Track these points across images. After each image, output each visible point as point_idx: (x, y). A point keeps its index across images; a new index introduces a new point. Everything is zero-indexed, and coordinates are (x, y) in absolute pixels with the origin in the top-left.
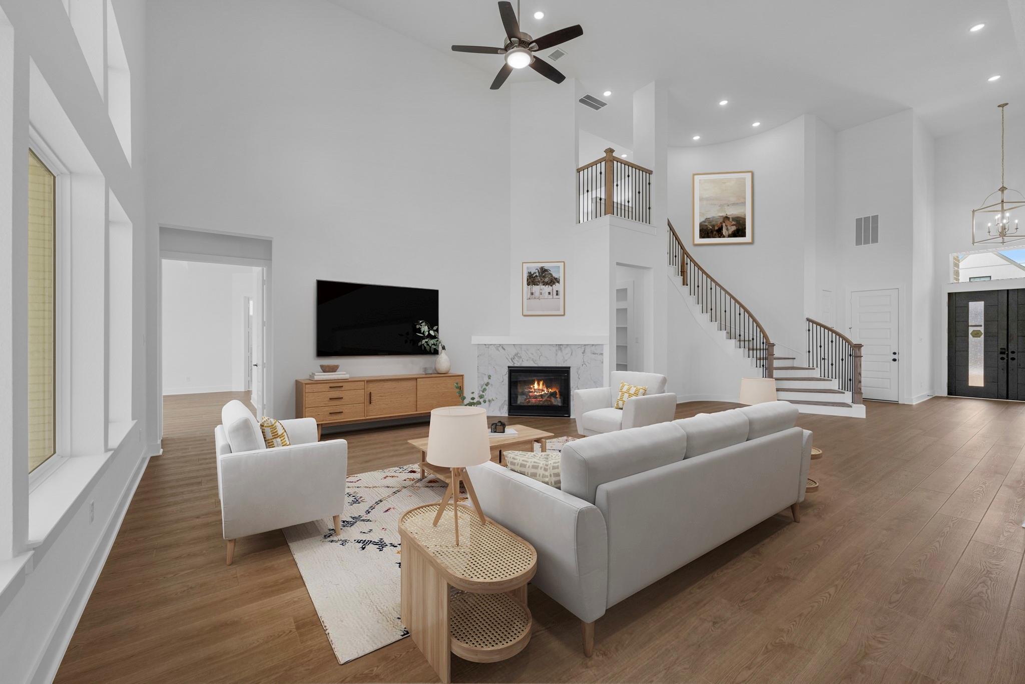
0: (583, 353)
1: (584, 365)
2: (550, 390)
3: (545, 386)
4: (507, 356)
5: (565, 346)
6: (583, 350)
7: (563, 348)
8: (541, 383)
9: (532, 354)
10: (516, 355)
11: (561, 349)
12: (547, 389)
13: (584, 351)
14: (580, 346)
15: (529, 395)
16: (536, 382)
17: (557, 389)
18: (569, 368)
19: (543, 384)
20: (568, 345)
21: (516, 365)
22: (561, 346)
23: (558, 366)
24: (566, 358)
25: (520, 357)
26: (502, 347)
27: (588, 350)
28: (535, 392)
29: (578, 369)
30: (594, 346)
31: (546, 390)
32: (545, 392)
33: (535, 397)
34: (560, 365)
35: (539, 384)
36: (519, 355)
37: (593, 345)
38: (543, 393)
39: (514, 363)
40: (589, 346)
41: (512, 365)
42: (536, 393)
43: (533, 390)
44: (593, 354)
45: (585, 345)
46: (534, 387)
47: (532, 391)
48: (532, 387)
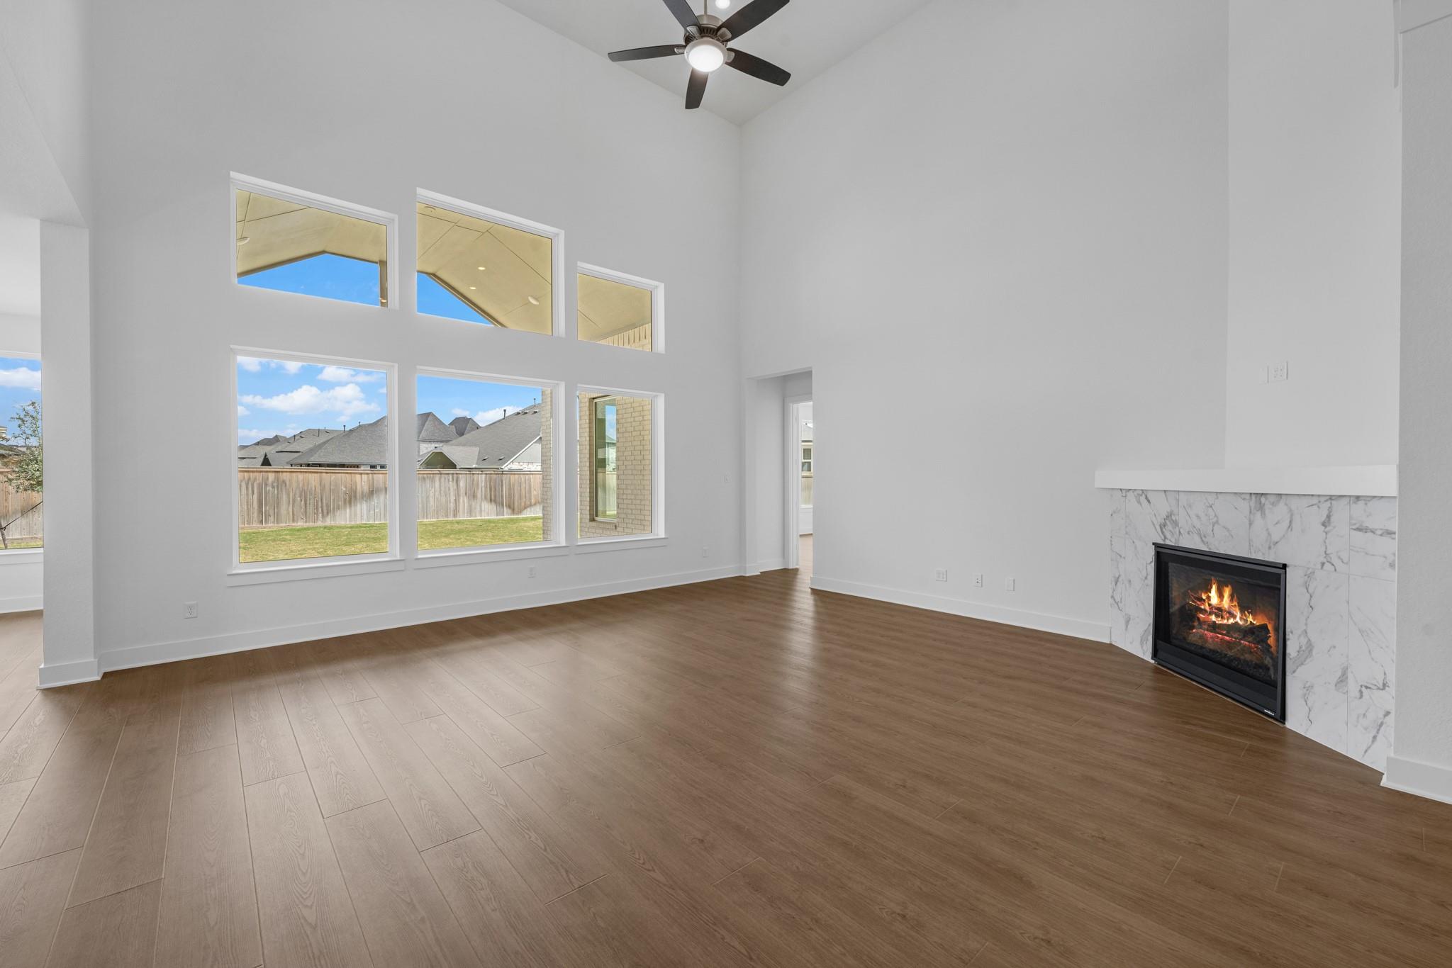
0: (1324, 524)
1: (1327, 566)
2: (1250, 619)
3: (1235, 603)
4: (1154, 519)
5: (1272, 499)
6: (1325, 513)
7: (1268, 506)
8: (1227, 592)
9: (1198, 516)
10: (1169, 516)
11: (1261, 508)
12: (1242, 612)
13: (1329, 517)
14: (1315, 500)
15: (1198, 619)
16: (1214, 588)
17: (1270, 619)
18: (1284, 566)
19: (1232, 597)
20: (1280, 495)
21: (1168, 542)
22: (1263, 500)
23: (1253, 556)
24: (1275, 538)
25: (1176, 523)
26: (1146, 498)
27: (1342, 513)
28: (1211, 613)
29: (1309, 575)
30: (1361, 503)
31: (1238, 615)
32: (1238, 619)
33: (1214, 627)
34: (1259, 556)
35: (1221, 596)
36: (1173, 518)
37: (1358, 498)
38: (1231, 621)
39: (1165, 538)
40: (1345, 501)
41: (1162, 542)
42: (1213, 618)
43: (1207, 608)
44: (1359, 529)
45: (1331, 498)
46: (1209, 598)
47: (1205, 610)
48: (1204, 597)
